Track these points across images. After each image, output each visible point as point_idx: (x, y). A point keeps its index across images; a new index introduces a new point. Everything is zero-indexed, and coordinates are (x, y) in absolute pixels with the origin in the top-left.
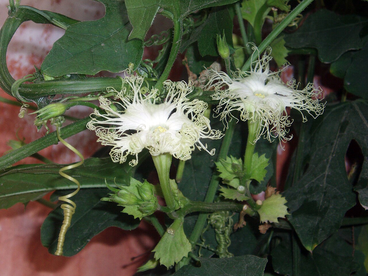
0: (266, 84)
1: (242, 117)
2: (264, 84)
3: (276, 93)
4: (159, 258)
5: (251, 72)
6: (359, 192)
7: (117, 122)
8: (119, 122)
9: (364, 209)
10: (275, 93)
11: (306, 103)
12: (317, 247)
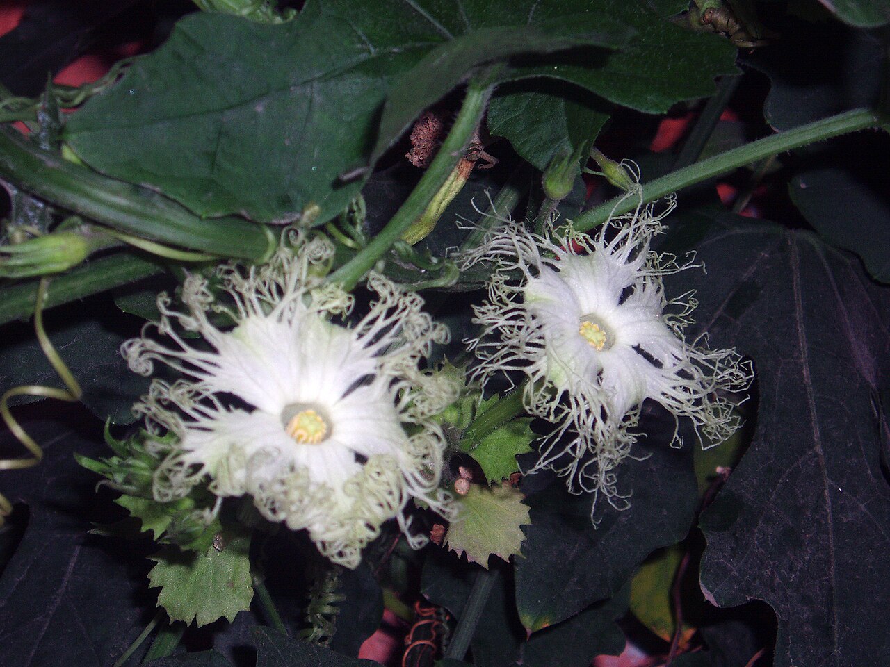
0: (622, 300)
1: (528, 397)
2: (618, 301)
3: (639, 346)
4: (158, 585)
5: (599, 245)
6: (710, 538)
7: (206, 362)
8: (211, 364)
9: (703, 596)
10: (636, 344)
11: (701, 407)
12: (547, 627)
